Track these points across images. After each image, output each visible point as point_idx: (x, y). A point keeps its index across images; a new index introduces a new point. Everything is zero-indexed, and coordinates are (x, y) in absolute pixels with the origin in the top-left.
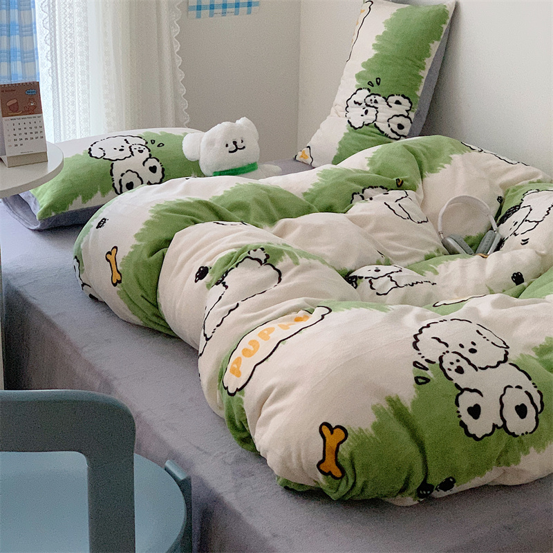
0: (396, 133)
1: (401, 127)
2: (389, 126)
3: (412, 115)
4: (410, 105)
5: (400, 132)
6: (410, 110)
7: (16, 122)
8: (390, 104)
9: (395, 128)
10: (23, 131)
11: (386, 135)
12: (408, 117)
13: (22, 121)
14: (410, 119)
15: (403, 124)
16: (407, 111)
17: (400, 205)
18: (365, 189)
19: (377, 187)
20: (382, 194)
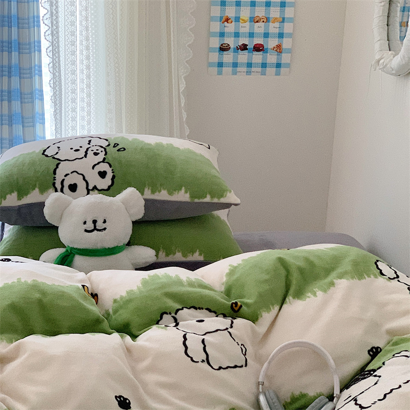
17: (203, 341)
18: (182, 309)
19: (202, 309)
20: (194, 321)
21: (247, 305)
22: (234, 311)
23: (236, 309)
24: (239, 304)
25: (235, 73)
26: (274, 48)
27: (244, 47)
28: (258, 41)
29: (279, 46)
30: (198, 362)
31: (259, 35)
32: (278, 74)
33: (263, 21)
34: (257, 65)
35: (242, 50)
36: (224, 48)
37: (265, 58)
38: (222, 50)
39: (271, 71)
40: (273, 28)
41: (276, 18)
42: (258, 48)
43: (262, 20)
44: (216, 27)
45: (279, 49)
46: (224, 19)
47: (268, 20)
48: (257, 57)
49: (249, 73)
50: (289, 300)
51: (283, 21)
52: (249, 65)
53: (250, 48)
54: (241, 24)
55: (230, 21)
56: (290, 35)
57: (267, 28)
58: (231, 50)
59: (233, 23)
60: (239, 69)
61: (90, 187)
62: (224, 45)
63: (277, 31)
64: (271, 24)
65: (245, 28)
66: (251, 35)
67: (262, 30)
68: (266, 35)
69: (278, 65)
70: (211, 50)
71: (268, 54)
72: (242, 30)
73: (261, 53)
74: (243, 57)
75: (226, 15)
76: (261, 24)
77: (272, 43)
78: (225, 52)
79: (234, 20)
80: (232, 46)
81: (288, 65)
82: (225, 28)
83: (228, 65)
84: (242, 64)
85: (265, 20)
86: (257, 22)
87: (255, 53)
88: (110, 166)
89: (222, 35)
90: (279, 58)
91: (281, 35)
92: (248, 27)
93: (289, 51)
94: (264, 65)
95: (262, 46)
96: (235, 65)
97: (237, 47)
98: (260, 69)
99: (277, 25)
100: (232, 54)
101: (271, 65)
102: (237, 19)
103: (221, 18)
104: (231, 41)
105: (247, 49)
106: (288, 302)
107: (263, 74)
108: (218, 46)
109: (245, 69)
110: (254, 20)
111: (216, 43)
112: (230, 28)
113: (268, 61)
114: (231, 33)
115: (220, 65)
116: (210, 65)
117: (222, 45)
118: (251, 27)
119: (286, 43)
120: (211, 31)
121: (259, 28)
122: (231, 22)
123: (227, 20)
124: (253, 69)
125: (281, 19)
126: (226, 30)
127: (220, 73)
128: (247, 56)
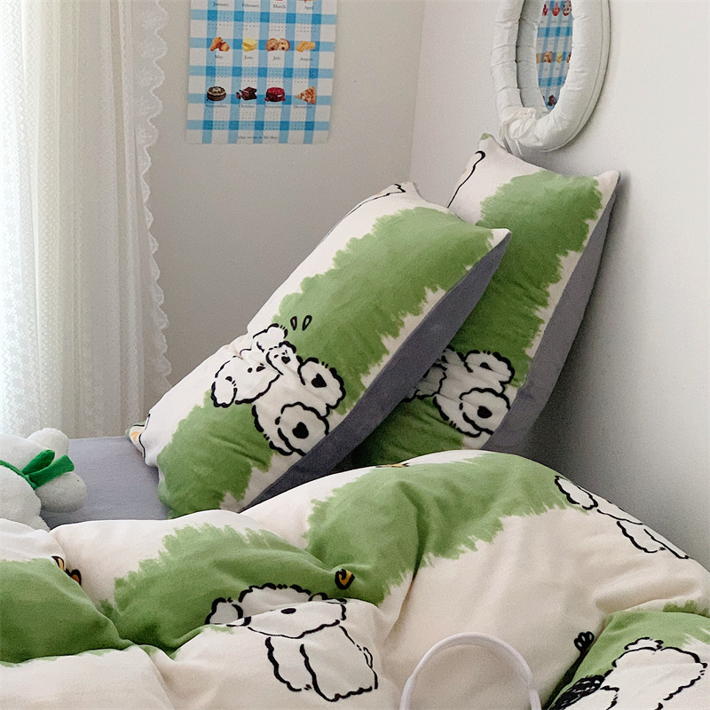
0: (472, 423)
1: (484, 412)
2: (461, 407)
3: (511, 392)
4: (509, 373)
5: (481, 422)
6: (509, 382)
8: (470, 366)
9: (472, 413)
11: (453, 425)
12: (502, 395)
14: (506, 399)
15: (490, 407)
16: (503, 384)
17: (302, 649)
18: (250, 591)
19: (286, 587)
20: (278, 613)
21: (363, 574)
22: (342, 588)
23: (344, 582)
24: (349, 574)
25: (233, 140)
26: (302, 95)
27: (250, 94)
28: (275, 82)
29: (311, 93)
30: (300, 690)
31: (276, 73)
32: (308, 140)
33: (283, 48)
34: (272, 125)
35: (246, 99)
36: (214, 96)
37: (286, 113)
38: (213, 100)
39: (296, 135)
40: (301, 60)
41: (304, 44)
42: (274, 96)
43: (281, 46)
44: (200, 57)
45: (310, 97)
46: (214, 44)
47: (291, 46)
48: (273, 111)
49: (258, 139)
50: (429, 558)
51: (317, 47)
52: (259, 126)
53: (261, 96)
54: (244, 53)
55: (224, 47)
56: (329, 73)
57: (290, 60)
58: (228, 98)
59: (231, 50)
60: (240, 133)
61: (323, 412)
62: (214, 90)
63: (307, 65)
64: (296, 53)
65: (251, 59)
66: (262, 72)
67: (281, 64)
68: (288, 73)
69: (310, 126)
70: (192, 98)
71: (292, 106)
72: (245, 64)
73: (280, 103)
74: (248, 111)
75: (218, 36)
76: (279, 53)
77: (298, 87)
78: (216, 103)
79: (231, 47)
80: (228, 92)
81: (326, 126)
82: (217, 59)
83: (221, 126)
84: (246, 124)
85: (286, 46)
86: (273, 49)
87: (270, 104)
88: (316, 361)
89: (211, 71)
90: (311, 113)
91: (313, 73)
92: (256, 58)
93: (328, 100)
94: (284, 126)
95: (282, 91)
96: (234, 125)
97: (238, 93)
98: (276, 133)
99: (307, 54)
100: (229, 106)
101: (297, 126)
102: (238, 44)
103: (209, 41)
104: (226, 83)
105: (255, 97)
106: (428, 563)
107: (283, 140)
108: (203, 91)
109: (252, 133)
110: (267, 46)
111: (200, 86)
112: (225, 59)
113: (293, 118)
114: (226, 68)
115: (208, 125)
116: (191, 125)
117: (211, 89)
118: (263, 59)
119: (323, 87)
120: (191, 63)
121: (276, 60)
122: (227, 49)
123: (220, 45)
124: (266, 133)
125: (314, 44)
126: (219, 63)
127: (207, 140)
128: (254, 110)
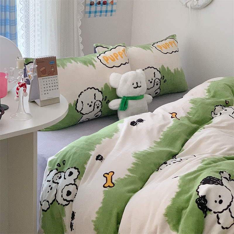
7: (45, 80)
10: (48, 86)
13: (48, 80)
25: (95, 16)
26: (110, 2)
29: (112, 2)
32: (111, 15)
34: (104, 11)
35: (99, 4)
36: (92, 4)
37: (107, 8)
48: (104, 7)
49: (100, 16)
52: (101, 12)
53: (102, 3)
58: (95, 5)
60: (97, 14)
69: (112, 11)
70: (87, 5)
71: (108, 6)
73: (105, 5)
78: (92, 6)
80: (95, 3)
81: (115, 11)
83: (93, 12)
84: (98, 12)
87: (104, 5)
90: (112, 8)
93: (116, 4)
94: (106, 11)
95: (106, 2)
96: (96, 12)
97: (97, 3)
98: (105, 14)
100: (95, 7)
101: (109, 11)
107: (106, 16)
108: (89, 3)
109: (99, 14)
111: (89, 1)
115: (90, 12)
116: (86, 13)
117: (91, 2)
124: (102, 14)
127: (89, 17)
128: (100, 7)
